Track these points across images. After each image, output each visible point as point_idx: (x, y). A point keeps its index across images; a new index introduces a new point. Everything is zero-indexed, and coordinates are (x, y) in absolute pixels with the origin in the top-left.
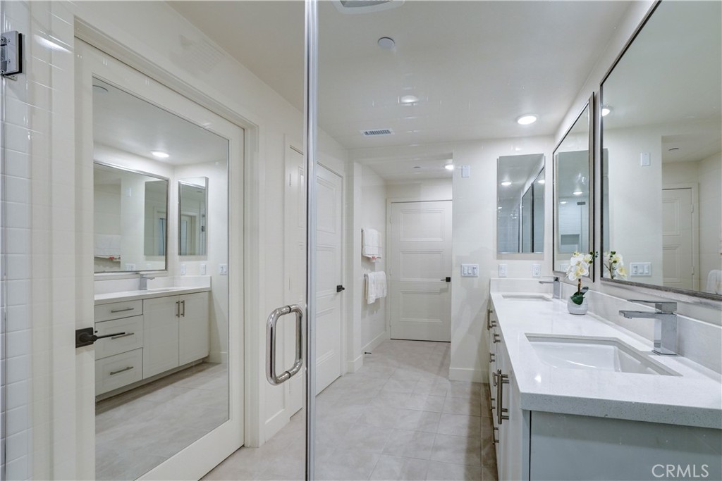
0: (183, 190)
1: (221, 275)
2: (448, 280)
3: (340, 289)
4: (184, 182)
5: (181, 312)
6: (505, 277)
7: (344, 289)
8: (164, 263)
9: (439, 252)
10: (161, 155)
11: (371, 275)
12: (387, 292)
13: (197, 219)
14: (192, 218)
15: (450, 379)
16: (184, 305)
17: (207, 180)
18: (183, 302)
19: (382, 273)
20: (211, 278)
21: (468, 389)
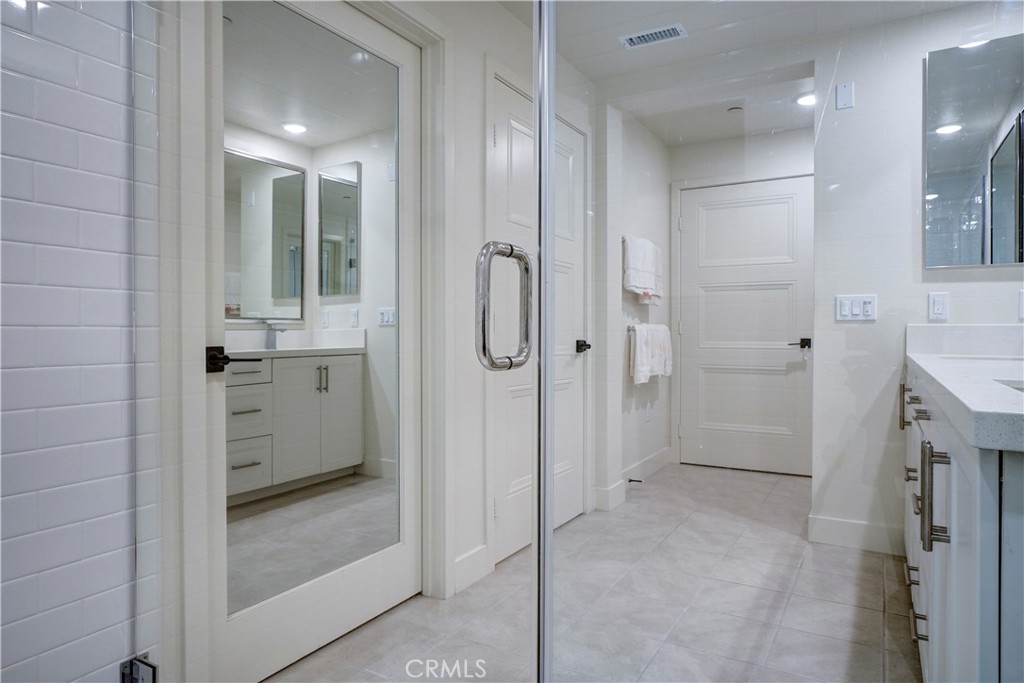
0: (325, 185)
1: (381, 326)
2: (806, 343)
3: (581, 346)
4: (326, 176)
5: (324, 385)
6: (944, 321)
7: (589, 346)
8: (299, 308)
9: (785, 286)
10: (295, 129)
11: (642, 329)
12: (673, 366)
13: (343, 248)
14: (336, 245)
15: (810, 540)
16: (327, 373)
17: (359, 166)
18: (326, 369)
19: (663, 330)
20: (366, 331)
21: (853, 560)
